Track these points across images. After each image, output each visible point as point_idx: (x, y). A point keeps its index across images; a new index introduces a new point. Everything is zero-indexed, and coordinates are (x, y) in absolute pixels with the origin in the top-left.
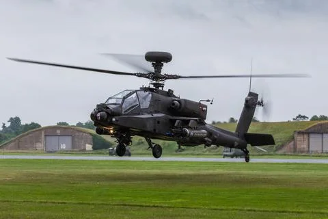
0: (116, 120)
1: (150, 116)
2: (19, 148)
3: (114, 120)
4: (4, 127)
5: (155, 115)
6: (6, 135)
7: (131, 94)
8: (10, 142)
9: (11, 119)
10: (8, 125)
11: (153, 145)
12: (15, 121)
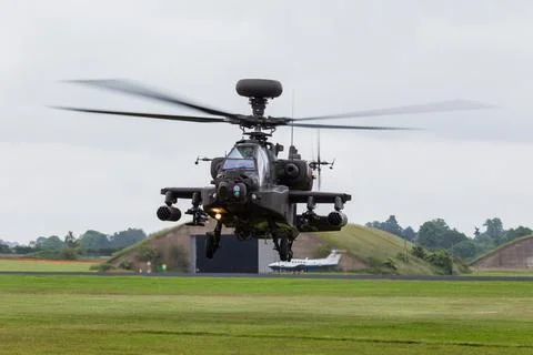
0: (258, 198)
2: (501, 264)
3: (255, 197)
4: (477, 233)
6: (481, 245)
8: (488, 256)
9: (489, 221)
10: (483, 230)
12: (494, 225)
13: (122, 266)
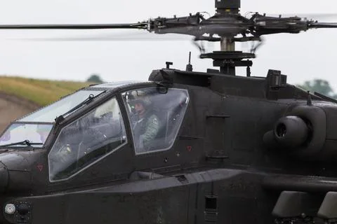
0: (20, 212)
1: (171, 182)
3: (10, 208)
5: (196, 177)
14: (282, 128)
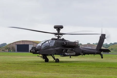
0: (39, 52)
1: (53, 49)
7: (46, 42)
11: (56, 59)
13: (2, 50)
14: (64, 44)
